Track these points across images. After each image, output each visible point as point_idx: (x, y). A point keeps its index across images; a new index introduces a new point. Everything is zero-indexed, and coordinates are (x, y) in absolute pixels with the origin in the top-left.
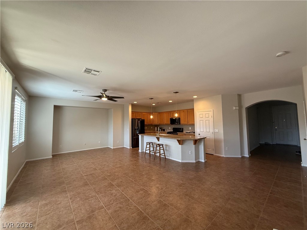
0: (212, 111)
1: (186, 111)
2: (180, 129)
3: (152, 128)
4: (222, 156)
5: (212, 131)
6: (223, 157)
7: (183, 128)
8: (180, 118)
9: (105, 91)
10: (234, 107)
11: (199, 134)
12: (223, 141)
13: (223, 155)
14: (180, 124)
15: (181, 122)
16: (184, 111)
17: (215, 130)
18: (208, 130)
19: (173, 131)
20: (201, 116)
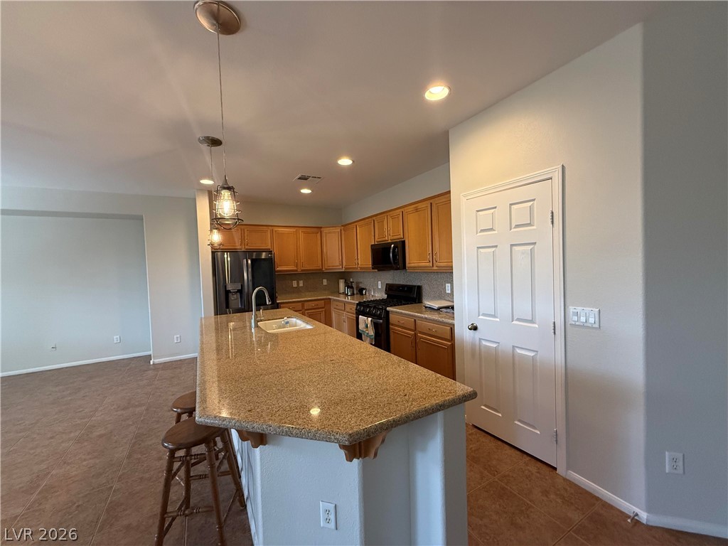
0: (558, 176)
1: (423, 206)
2: (410, 289)
3: (325, 282)
5: (549, 312)
8: (403, 242)
11: (475, 328)
13: (636, 505)
14: (404, 267)
15: (407, 262)
16: (417, 210)
17: (571, 309)
18: (524, 308)
19: (385, 298)
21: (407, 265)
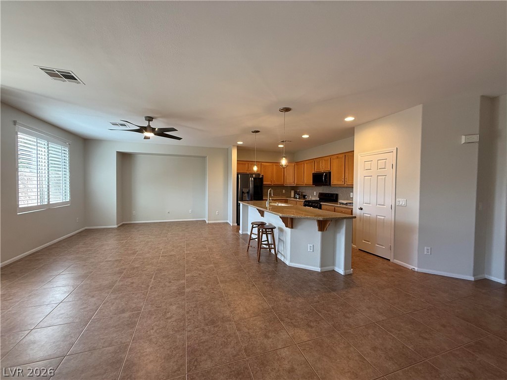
0: (395, 151)
1: (341, 156)
2: (332, 195)
3: (284, 191)
4: (411, 267)
5: (390, 201)
6: (413, 271)
7: (337, 195)
8: (330, 173)
9: (149, 121)
10: (463, 137)
11: (362, 209)
12: (417, 230)
13: (414, 266)
14: (330, 184)
15: (332, 182)
16: (338, 157)
17: (397, 200)
18: (381, 201)
19: (318, 199)
20: (368, 165)
21: (332, 183)
